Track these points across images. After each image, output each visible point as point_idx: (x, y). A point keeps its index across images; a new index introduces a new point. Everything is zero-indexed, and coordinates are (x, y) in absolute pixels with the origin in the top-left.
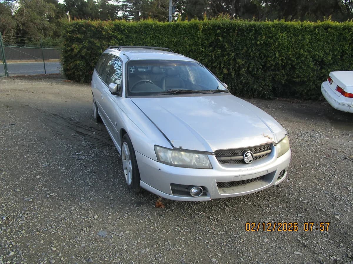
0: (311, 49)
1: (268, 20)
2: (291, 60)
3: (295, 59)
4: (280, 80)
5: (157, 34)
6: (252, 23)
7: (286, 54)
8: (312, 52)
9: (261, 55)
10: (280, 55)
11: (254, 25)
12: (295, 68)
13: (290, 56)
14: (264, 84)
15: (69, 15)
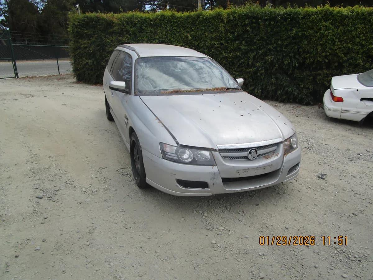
0: (364, 42)
1: (309, 6)
2: (338, 57)
3: (343, 55)
4: (322, 81)
6: (288, 9)
7: (331, 49)
8: (366, 46)
9: (300, 51)
10: (324, 50)
11: (291, 12)
12: (343, 67)
13: (337, 51)
14: (302, 86)
15: (79, 8)
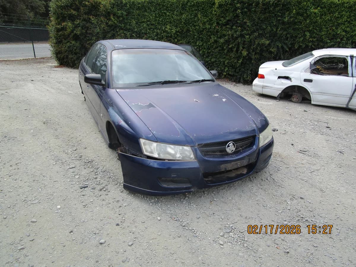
5: (163, 10)
7: (318, 35)
9: (288, 36)
10: (311, 36)
13: (323, 37)
